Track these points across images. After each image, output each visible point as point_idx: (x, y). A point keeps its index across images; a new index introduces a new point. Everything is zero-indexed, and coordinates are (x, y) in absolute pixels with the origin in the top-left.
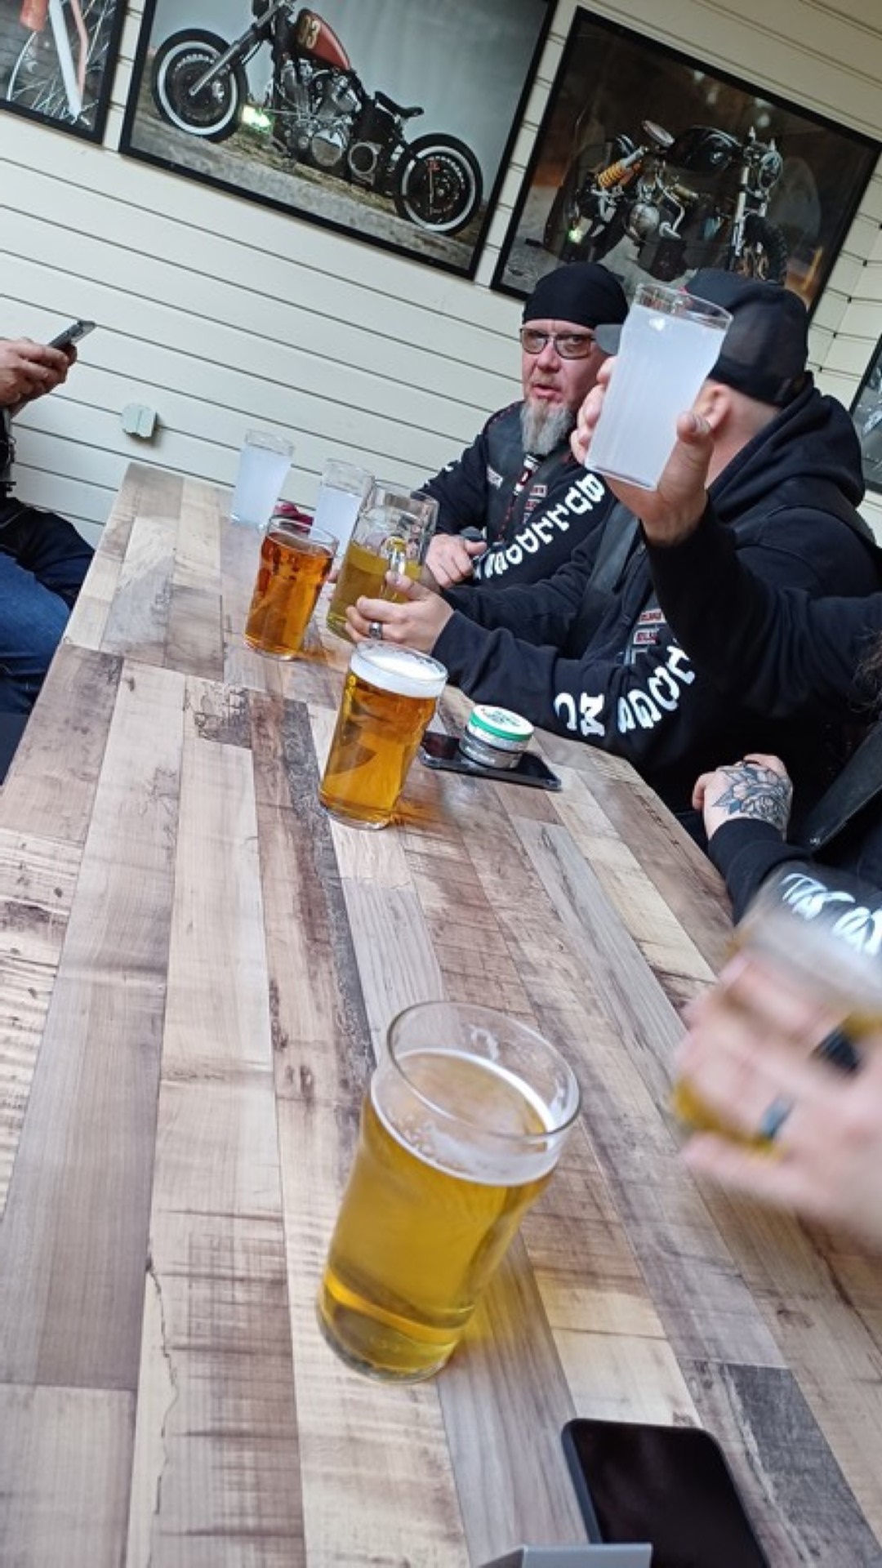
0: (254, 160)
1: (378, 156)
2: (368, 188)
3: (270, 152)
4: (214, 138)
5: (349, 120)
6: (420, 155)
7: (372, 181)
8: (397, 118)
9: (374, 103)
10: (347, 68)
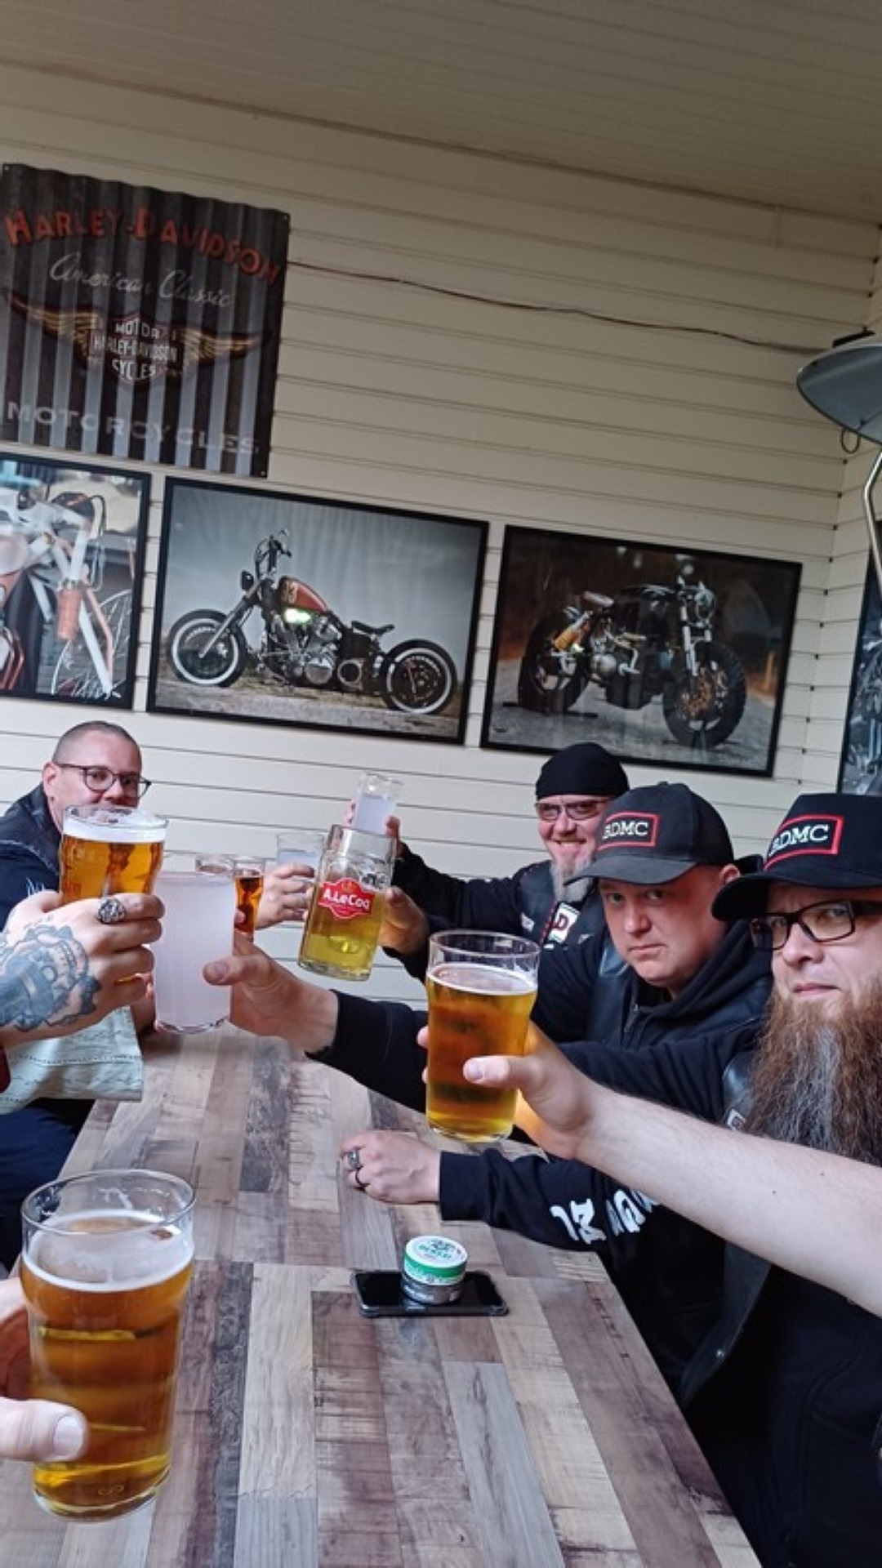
0: (258, 693)
1: (363, 669)
2: (358, 693)
3: (270, 685)
4: (223, 685)
5: (333, 647)
6: (398, 659)
7: (360, 687)
8: (373, 637)
9: (352, 630)
10: (325, 609)
